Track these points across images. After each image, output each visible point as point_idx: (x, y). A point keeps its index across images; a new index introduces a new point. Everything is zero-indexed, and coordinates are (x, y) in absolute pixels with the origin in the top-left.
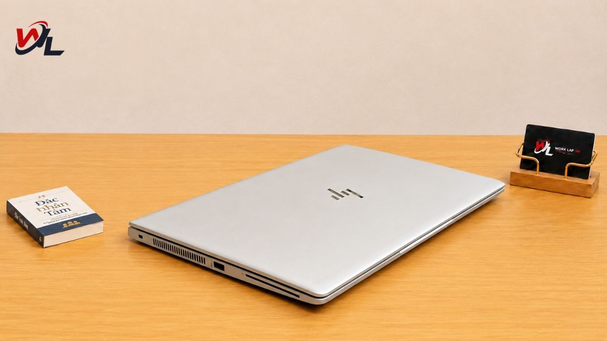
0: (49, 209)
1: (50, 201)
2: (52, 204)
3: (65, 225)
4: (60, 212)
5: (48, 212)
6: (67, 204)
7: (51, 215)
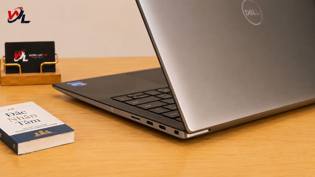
0: (20, 119)
1: (19, 113)
2: (22, 115)
3: (37, 134)
4: (30, 122)
5: (19, 122)
6: (36, 116)
7: (22, 124)
